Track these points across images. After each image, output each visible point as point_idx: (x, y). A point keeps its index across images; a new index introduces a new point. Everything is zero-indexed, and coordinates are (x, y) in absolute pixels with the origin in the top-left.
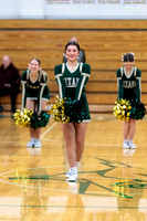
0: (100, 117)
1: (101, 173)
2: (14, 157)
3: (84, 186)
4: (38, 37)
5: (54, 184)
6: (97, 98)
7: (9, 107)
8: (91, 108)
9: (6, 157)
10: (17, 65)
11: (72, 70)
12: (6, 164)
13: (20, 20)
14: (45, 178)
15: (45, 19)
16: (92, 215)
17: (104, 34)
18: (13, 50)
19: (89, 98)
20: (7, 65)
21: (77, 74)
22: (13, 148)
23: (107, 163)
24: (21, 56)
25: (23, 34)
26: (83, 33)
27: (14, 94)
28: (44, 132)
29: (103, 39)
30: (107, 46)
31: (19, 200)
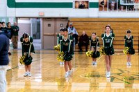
0: (119, 54)
1: (119, 74)
2: (87, 68)
3: (112, 79)
4: (96, 25)
5: (102, 78)
6: (117, 47)
8: (115, 50)
9: (84, 68)
10: (88, 35)
11: (108, 36)
13: (89, 18)
14: (98, 76)
15: (98, 18)
16: (115, 90)
18: (87, 29)
19: (114, 47)
22: (86, 65)
23: (121, 71)
24: (90, 31)
27: (87, 45)
28: (98, 59)
29: (119, 25)
30: (121, 27)
31: (89, 84)
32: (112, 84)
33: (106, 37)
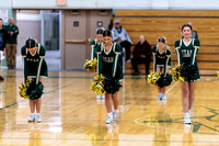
0: (208, 79)
1: (209, 118)
2: (147, 107)
3: (196, 127)
4: (165, 23)
5: (177, 125)
6: (206, 65)
7: (144, 71)
8: (201, 72)
9: (142, 107)
10: (150, 42)
11: (187, 44)
12: (142, 112)
13: (151, 10)
14: (169, 121)
15: (170, 10)
17: (211, 20)
18: (147, 31)
19: (200, 65)
20: (142, 42)
21: (191, 47)
22: (146, 100)
23: (213, 111)
24: (153, 35)
25: (154, 20)
26: (196, 20)
28: (168, 89)
29: (210, 24)
30: (213, 29)
31: (151, 137)
32: (195, 136)
33: (183, 47)
